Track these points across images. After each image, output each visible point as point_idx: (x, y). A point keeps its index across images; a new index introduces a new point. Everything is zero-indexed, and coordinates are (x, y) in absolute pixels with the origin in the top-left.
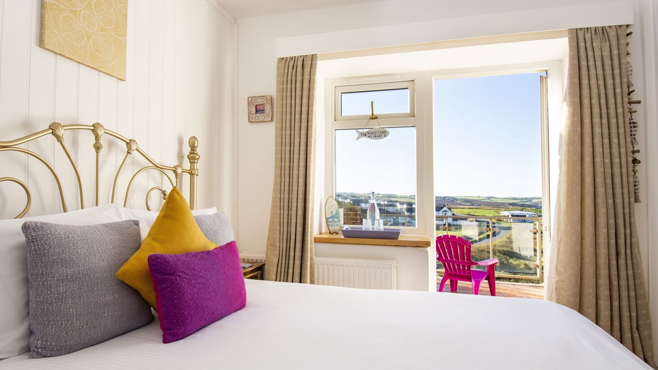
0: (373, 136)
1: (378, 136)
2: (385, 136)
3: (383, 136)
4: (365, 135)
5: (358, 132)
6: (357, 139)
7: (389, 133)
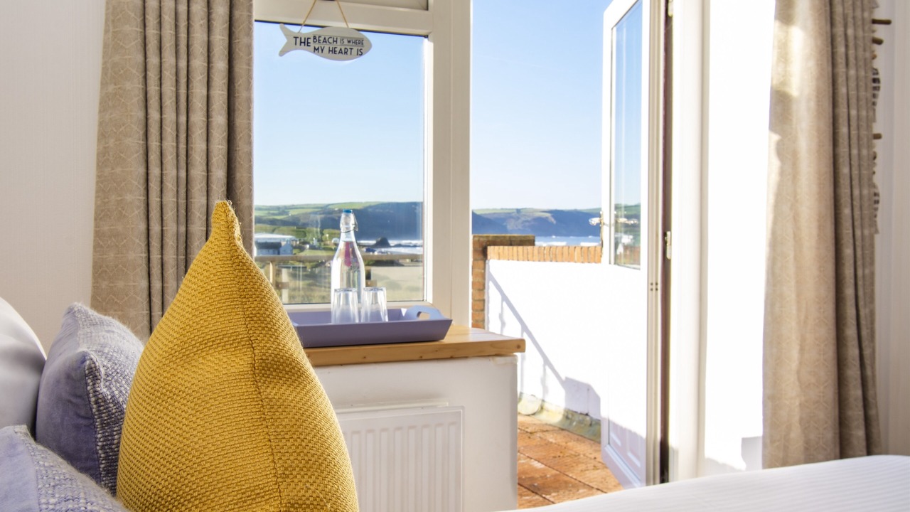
0: (326, 50)
1: (341, 52)
2: (360, 53)
3: (354, 51)
4: (305, 42)
5: (287, 33)
6: (282, 53)
7: (370, 46)
